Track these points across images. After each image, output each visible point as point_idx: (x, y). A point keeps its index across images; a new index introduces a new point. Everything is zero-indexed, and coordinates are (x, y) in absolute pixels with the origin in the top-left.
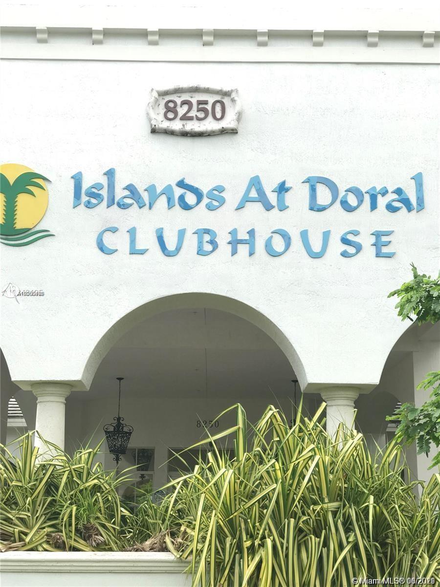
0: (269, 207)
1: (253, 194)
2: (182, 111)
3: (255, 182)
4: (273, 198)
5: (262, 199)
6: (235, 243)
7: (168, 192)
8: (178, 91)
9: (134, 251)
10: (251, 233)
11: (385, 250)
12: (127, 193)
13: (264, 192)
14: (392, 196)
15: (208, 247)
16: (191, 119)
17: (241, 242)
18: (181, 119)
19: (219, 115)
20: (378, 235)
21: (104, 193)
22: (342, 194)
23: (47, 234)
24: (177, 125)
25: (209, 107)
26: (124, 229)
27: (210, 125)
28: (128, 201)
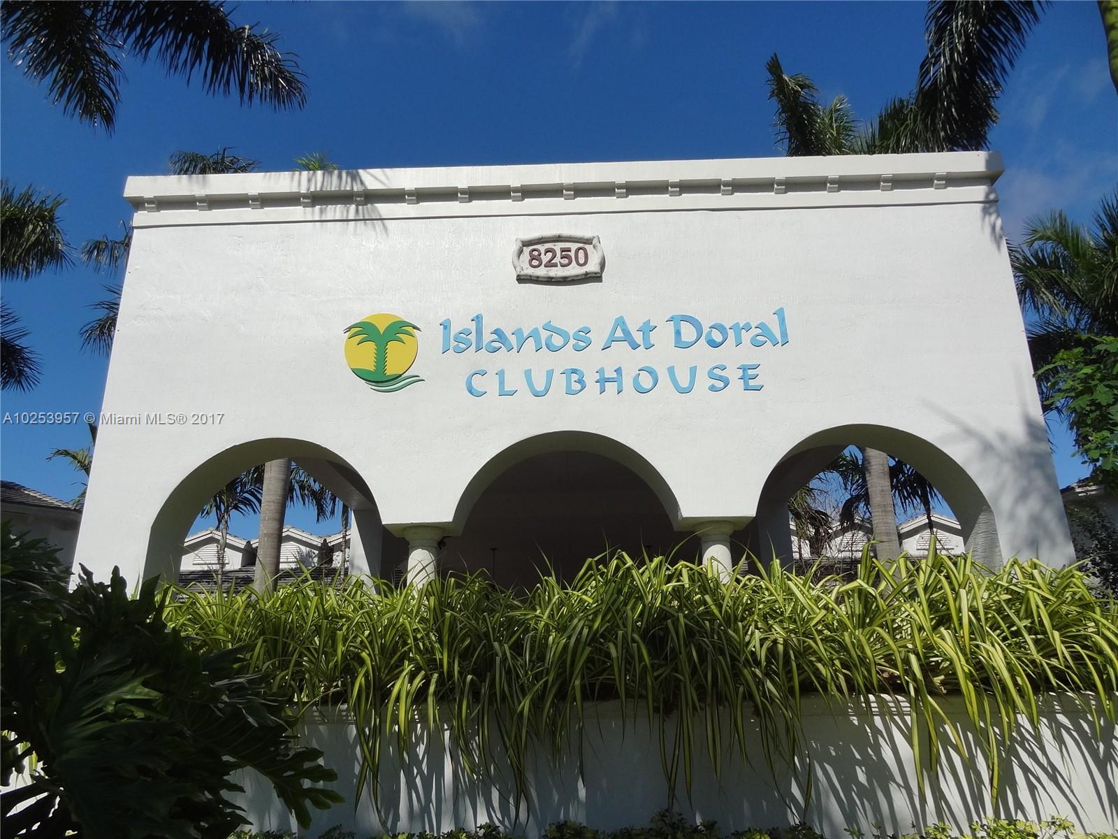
0: (635, 346)
1: (619, 334)
2: (546, 258)
3: (620, 322)
4: (638, 337)
5: (628, 337)
6: (603, 381)
7: (534, 334)
8: (542, 241)
9: (502, 393)
10: (618, 371)
11: (752, 383)
12: (495, 337)
13: (629, 332)
14: (755, 331)
15: (578, 387)
16: (555, 265)
17: (608, 380)
18: (545, 266)
19: (582, 261)
20: (744, 368)
21: (473, 337)
22: (706, 330)
23: (417, 379)
24: (542, 272)
25: (572, 254)
26: (492, 371)
27: (573, 270)
28: (497, 345)
